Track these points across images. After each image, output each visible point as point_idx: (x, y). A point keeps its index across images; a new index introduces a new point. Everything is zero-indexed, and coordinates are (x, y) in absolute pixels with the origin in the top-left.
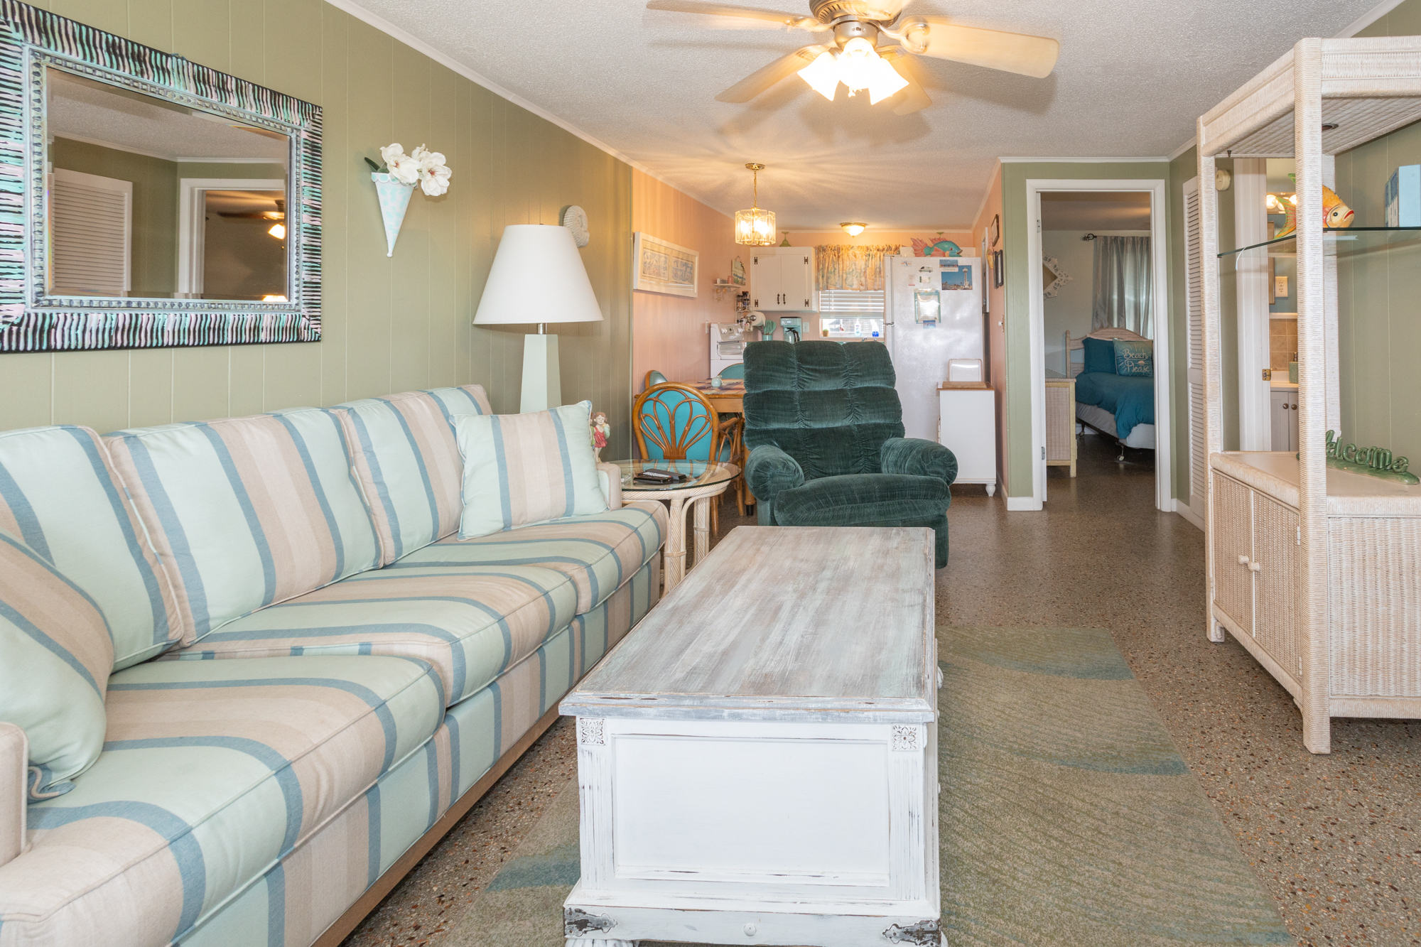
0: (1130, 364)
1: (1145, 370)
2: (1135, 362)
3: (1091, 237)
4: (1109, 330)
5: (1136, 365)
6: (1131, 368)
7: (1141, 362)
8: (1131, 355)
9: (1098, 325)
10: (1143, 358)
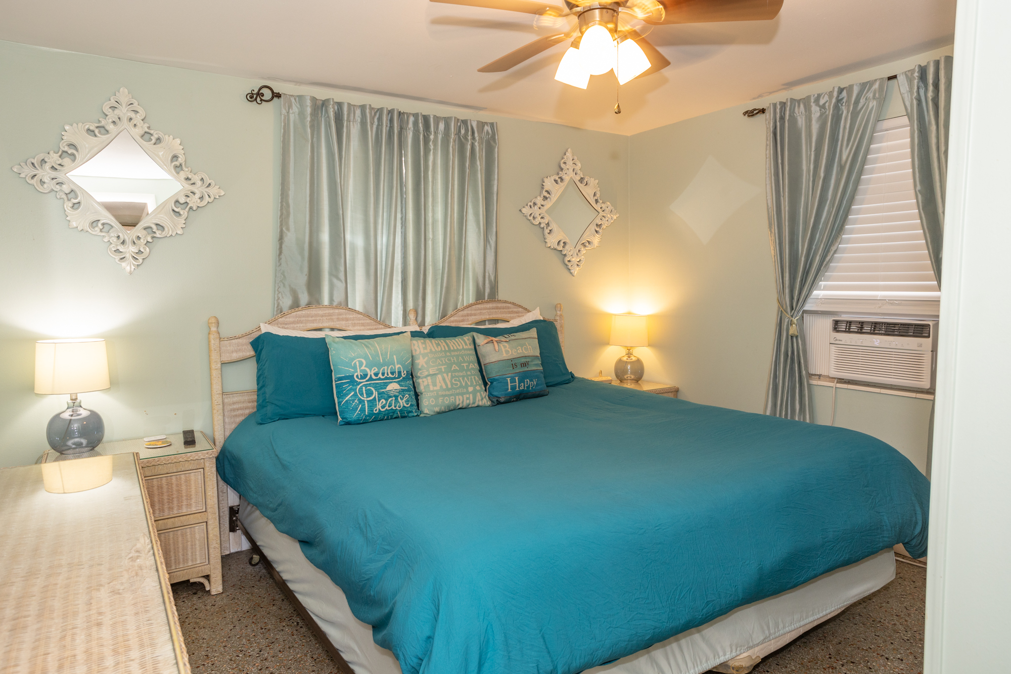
0: (369, 393)
1: (402, 403)
2: (380, 387)
3: (267, 94)
4: (312, 311)
5: (381, 395)
6: (372, 403)
7: (393, 387)
8: (371, 373)
9: (287, 302)
10: (396, 376)
